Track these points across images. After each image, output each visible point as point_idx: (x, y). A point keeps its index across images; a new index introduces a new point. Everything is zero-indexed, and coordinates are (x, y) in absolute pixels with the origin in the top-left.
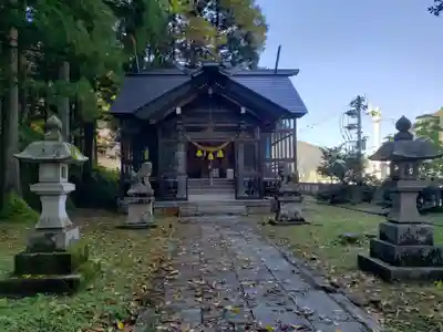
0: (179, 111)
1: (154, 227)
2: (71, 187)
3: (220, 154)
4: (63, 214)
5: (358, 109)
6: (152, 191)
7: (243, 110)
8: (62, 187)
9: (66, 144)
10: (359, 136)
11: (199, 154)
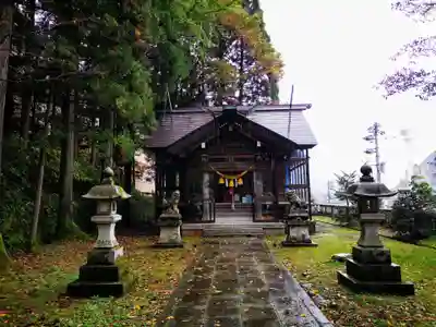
0: (203, 145)
1: (181, 246)
2: (118, 218)
3: (241, 182)
4: (112, 238)
5: (376, 134)
6: (180, 216)
7: (259, 144)
8: (112, 218)
9: (117, 187)
10: (377, 160)
11: (222, 181)
